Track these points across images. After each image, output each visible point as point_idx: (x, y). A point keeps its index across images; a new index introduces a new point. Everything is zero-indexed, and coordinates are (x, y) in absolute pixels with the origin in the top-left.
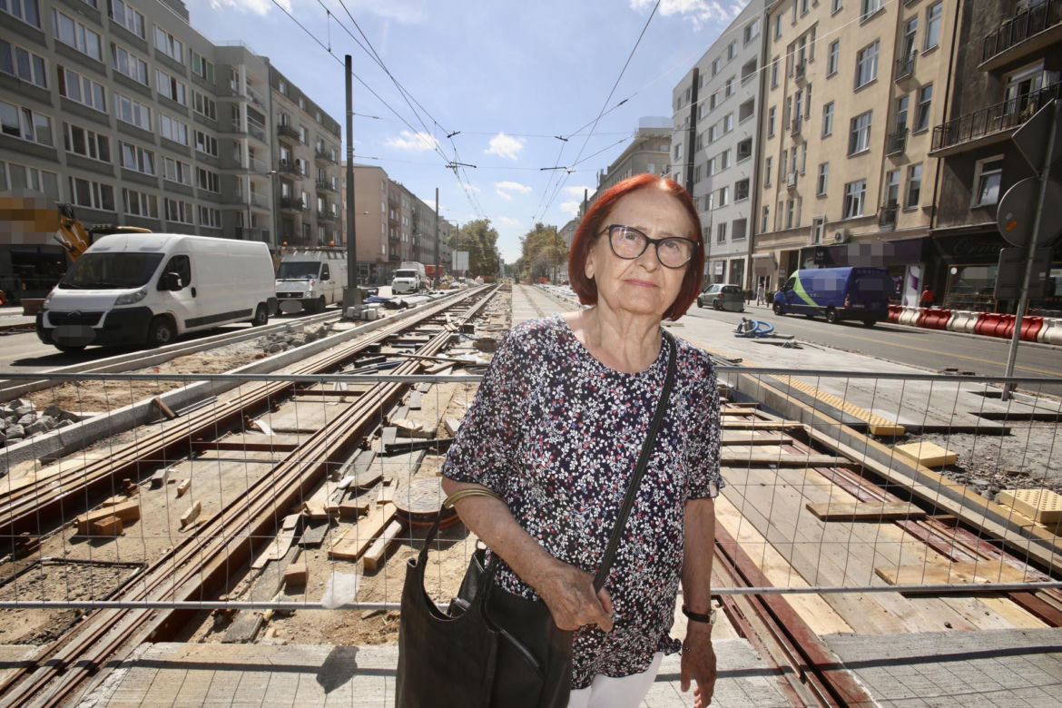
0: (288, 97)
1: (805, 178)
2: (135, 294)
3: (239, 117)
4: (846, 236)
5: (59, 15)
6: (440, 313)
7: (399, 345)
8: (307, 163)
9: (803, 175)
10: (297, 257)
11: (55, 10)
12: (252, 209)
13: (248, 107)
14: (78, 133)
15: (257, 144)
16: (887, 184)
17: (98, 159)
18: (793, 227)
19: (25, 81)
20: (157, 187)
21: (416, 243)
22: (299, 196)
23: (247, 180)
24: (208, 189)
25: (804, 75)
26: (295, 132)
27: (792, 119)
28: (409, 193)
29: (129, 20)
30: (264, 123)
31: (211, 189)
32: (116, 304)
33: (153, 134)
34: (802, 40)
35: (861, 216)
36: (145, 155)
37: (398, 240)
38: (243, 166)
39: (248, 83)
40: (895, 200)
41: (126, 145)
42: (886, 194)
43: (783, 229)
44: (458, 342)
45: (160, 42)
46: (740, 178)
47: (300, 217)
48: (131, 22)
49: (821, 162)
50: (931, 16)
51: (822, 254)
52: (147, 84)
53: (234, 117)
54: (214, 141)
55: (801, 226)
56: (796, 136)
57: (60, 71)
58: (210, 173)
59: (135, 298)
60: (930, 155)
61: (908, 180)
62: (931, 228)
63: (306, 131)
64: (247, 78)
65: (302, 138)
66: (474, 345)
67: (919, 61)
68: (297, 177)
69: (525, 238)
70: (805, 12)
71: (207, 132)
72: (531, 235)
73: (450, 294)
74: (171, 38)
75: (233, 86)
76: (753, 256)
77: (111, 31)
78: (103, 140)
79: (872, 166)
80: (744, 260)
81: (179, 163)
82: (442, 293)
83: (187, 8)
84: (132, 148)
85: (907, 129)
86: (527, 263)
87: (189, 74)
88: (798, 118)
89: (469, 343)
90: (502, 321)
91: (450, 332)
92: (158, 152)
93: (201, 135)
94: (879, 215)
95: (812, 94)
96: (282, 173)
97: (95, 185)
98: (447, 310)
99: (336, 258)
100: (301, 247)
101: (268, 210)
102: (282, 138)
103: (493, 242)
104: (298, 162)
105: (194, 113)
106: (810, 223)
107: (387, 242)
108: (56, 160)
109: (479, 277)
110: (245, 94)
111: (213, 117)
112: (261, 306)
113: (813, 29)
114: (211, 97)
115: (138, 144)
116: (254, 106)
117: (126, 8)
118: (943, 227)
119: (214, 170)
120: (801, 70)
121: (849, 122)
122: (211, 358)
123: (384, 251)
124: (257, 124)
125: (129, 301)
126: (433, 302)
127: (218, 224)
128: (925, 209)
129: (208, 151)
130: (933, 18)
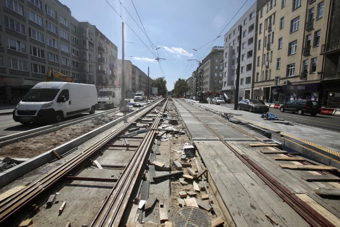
0: (101, 38)
1: (272, 63)
2: (49, 104)
3: (86, 44)
4: (287, 82)
5: (30, 12)
6: (152, 109)
7: (142, 122)
8: (107, 59)
9: (271, 62)
10: (104, 90)
11: (29, 10)
12: (89, 73)
13: (89, 41)
14: (35, 49)
15: (91, 52)
16: (303, 64)
17: (41, 57)
18: (268, 79)
19: (18, 32)
20: (59, 66)
21: (140, 84)
22: (104, 70)
23: (88, 64)
24: (75, 67)
25: (271, 29)
26: (103, 49)
27: (267, 43)
28: (138, 69)
29: (52, 14)
30: (93, 46)
31: (76, 67)
32: (41, 108)
33: (58, 50)
34: (270, 17)
35: (293, 76)
36: (56, 56)
37: (135, 84)
38: (87, 60)
39: (89, 34)
40: (307, 70)
41: (50, 53)
42: (303, 68)
43: (264, 80)
44: (163, 121)
45: (62, 21)
46: (248, 63)
47: (104, 77)
48: (53, 14)
49: (278, 58)
50: (320, 7)
51: (279, 89)
52: (57, 33)
53: (84, 44)
54: (78, 52)
55: (271, 79)
56: (269, 49)
57: (30, 29)
58: (76, 62)
59: (48, 105)
60: (320, 54)
61: (311, 63)
62: (321, 79)
63: (107, 49)
64: (89, 32)
65: (105, 51)
66: (169, 122)
67: (315, 22)
68: (104, 63)
69: (175, 83)
70: (271, 8)
71: (76, 49)
72: (177, 82)
73: (153, 102)
74: (65, 19)
75: (84, 34)
76: (253, 89)
77: (46, 17)
78: (43, 52)
79: (297, 59)
80: (250, 90)
81: (66, 59)
82: (151, 101)
83: (70, 10)
84: (52, 54)
85: (311, 46)
86: (176, 91)
87: (70, 31)
88: (269, 43)
89: (167, 122)
90: (174, 112)
91: (160, 117)
92: (60, 55)
93: (74, 50)
94: (300, 75)
95: (274, 35)
96: (99, 62)
97: (39, 66)
98: (154, 108)
99: (117, 90)
100: (106, 86)
101: (94, 74)
102: (99, 51)
103: (165, 84)
104: (104, 59)
105: (72, 43)
106: (274, 78)
107: (131, 84)
108: (27, 58)
109: (161, 96)
110: (88, 37)
111: (78, 44)
112: (93, 107)
113: (274, 14)
114: (77, 38)
115: (53, 52)
116: (91, 41)
117: (51, 10)
118: (326, 79)
119: (78, 61)
120: (270, 28)
121: (288, 44)
122: (75, 128)
123: (130, 87)
124: (92, 47)
125: (47, 106)
126: (149, 105)
127: (78, 78)
128: (318, 73)
129: (76, 55)
130: (320, 8)
